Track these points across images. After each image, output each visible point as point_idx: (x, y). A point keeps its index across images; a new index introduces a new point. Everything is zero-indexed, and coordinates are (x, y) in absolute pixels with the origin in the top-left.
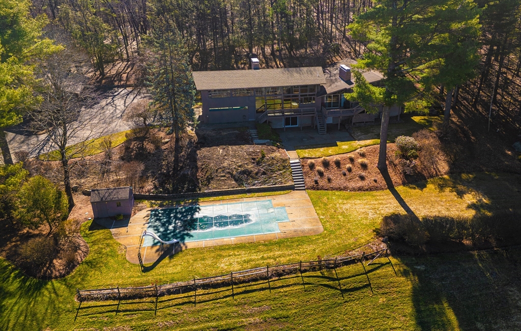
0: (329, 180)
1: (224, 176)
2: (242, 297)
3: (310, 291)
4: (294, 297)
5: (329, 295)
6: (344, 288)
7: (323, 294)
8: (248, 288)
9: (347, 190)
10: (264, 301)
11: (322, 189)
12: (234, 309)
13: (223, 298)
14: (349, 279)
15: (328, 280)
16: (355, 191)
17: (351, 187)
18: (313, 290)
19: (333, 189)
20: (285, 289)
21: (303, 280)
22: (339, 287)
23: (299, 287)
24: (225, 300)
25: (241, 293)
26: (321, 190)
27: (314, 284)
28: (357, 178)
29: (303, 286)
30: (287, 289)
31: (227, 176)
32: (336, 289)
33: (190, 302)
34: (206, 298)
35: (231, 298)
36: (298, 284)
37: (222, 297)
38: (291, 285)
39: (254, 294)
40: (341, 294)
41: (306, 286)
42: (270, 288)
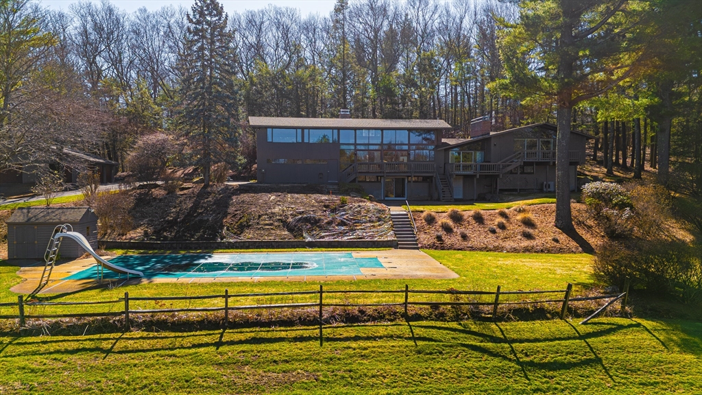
0: (464, 237)
1: (271, 224)
2: (241, 349)
3: (431, 354)
4: (386, 361)
5: (485, 368)
6: (527, 359)
7: (469, 364)
8: (263, 335)
9: (502, 251)
10: (300, 360)
11: (451, 248)
12: (212, 370)
13: (189, 348)
14: (539, 344)
15: (481, 338)
16: (519, 252)
17: (509, 247)
18: (441, 353)
19: (472, 249)
20: (362, 344)
21: (412, 331)
22: (512, 356)
23: (401, 343)
24: (193, 350)
25: (241, 342)
26: (448, 249)
27: (441, 341)
28: (519, 237)
29: (412, 343)
30: (368, 344)
31: (276, 224)
32: (505, 358)
33: (97, 349)
34: (146, 344)
35: (213, 349)
36: (399, 337)
37: (189, 345)
38: (381, 338)
39: (276, 346)
40: (519, 370)
41: (420, 343)
42: (321, 339)
